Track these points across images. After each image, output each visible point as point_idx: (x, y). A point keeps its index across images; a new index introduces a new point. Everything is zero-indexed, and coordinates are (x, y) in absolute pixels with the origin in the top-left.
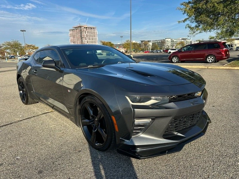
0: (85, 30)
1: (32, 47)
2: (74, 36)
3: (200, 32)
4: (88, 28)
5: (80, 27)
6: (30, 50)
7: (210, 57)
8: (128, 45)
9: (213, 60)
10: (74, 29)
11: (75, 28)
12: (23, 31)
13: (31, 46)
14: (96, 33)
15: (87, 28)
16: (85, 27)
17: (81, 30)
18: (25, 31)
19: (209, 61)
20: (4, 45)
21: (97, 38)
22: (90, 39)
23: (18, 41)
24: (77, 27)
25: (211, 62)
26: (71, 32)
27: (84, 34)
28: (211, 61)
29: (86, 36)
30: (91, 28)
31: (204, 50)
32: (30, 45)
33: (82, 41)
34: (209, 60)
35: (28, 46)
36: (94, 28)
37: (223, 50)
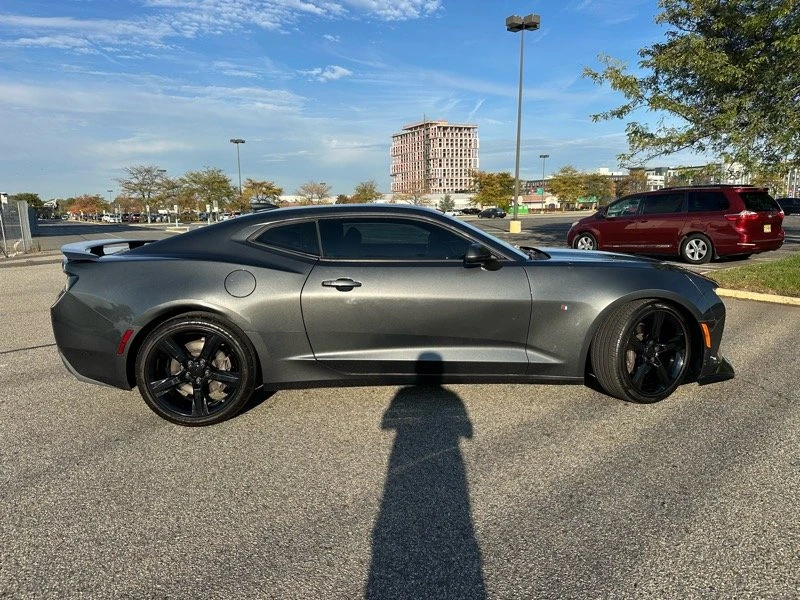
0: (440, 135)
1: (264, 189)
2: (404, 157)
3: (666, 152)
4: (452, 128)
5: (427, 126)
6: (260, 197)
7: (693, 241)
8: (564, 183)
9: (704, 253)
10: (406, 132)
11: (411, 129)
12: (236, 142)
13: (261, 185)
14: (475, 144)
15: (445, 128)
16: (439, 127)
17: (428, 136)
18: (243, 142)
19: (693, 254)
20: (184, 181)
21: (475, 161)
22: (454, 162)
23: (220, 171)
24: (416, 128)
25: (697, 258)
26: (397, 143)
27: (436, 149)
28: (697, 255)
29: (440, 156)
30: (460, 129)
31: (676, 216)
32: (258, 182)
33: (428, 171)
34: (692, 251)
35: (255, 185)
36: (469, 129)
37: (739, 219)
